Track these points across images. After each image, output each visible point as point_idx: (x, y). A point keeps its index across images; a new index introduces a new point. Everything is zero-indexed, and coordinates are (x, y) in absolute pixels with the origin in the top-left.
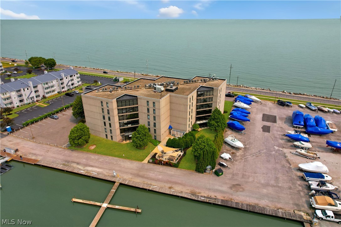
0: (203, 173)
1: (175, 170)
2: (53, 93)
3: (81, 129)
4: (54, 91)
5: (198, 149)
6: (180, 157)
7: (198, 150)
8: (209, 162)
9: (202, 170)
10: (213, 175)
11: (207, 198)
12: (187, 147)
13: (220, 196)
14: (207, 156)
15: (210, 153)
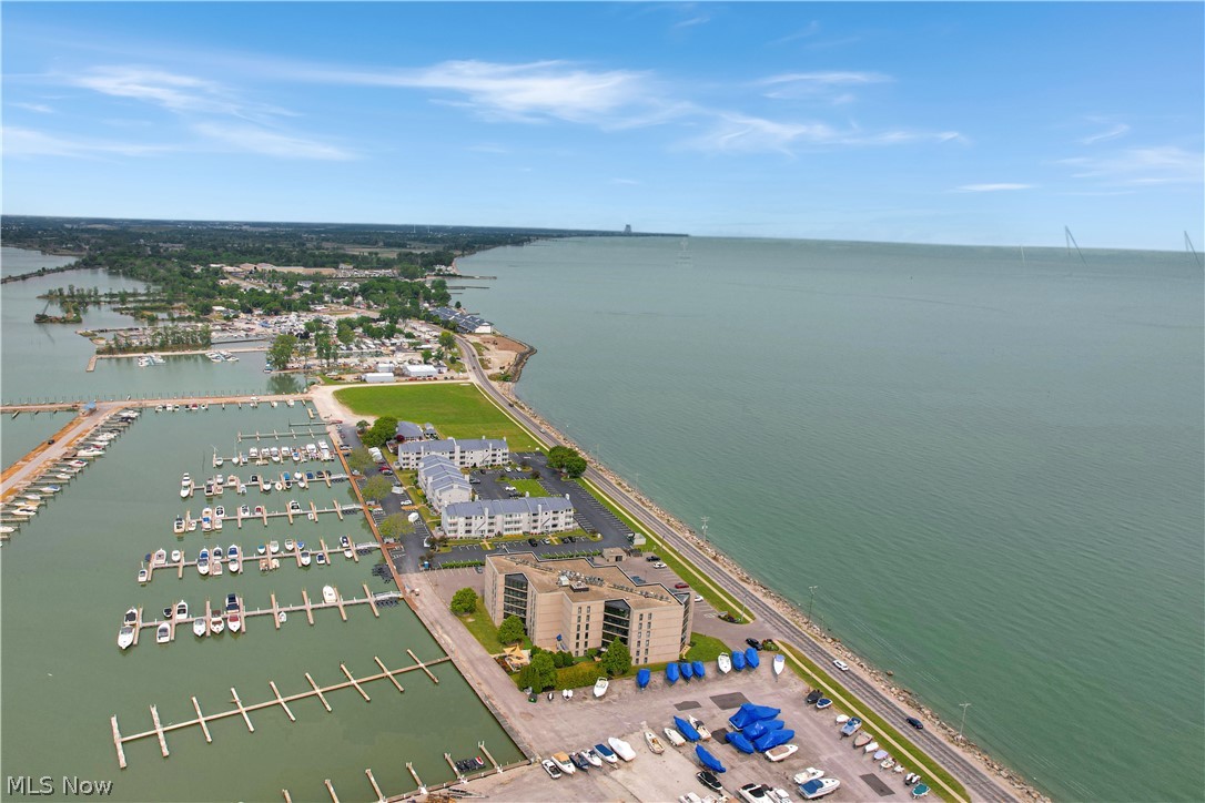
2: (517, 532)
4: (518, 529)
11: (493, 706)
13: (502, 710)
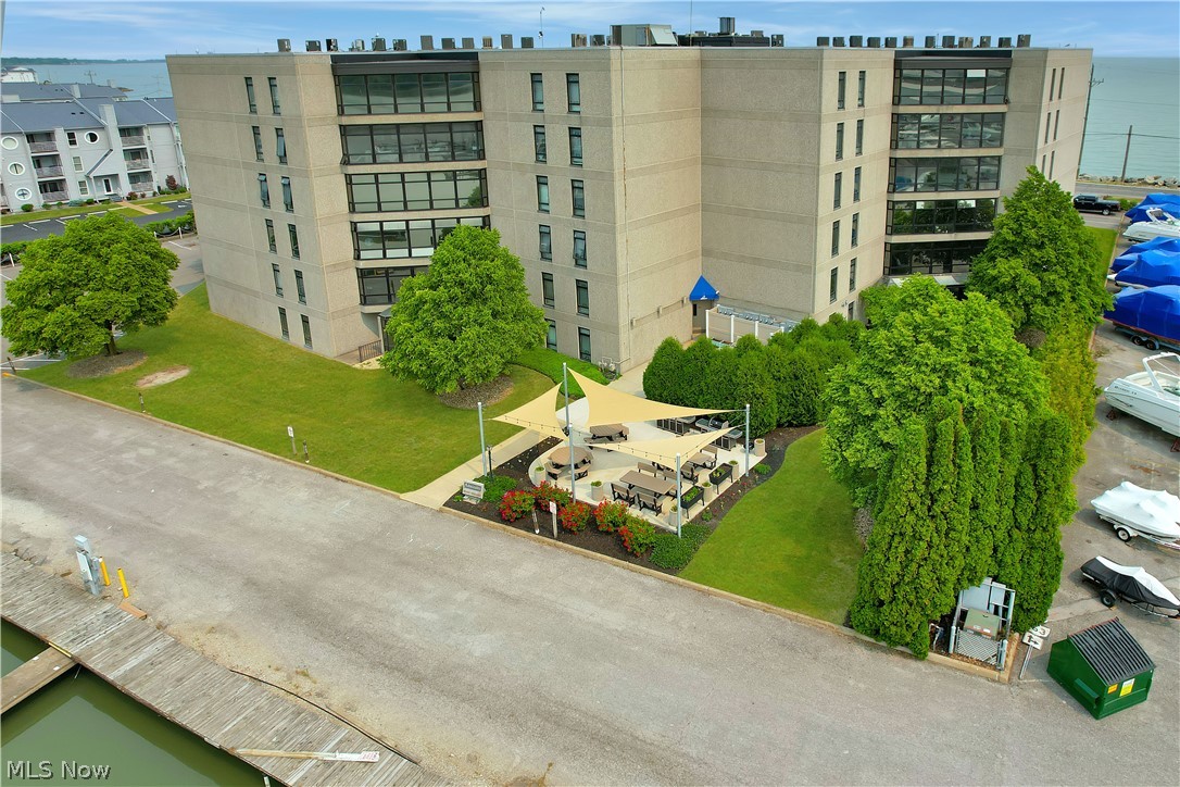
0: (919, 655)
1: (646, 589)
3: (87, 248)
5: (879, 403)
6: (726, 484)
7: (874, 417)
8: (988, 542)
9: (915, 617)
10: (1039, 689)
12: (802, 418)
14: (968, 465)
15: (1005, 440)
